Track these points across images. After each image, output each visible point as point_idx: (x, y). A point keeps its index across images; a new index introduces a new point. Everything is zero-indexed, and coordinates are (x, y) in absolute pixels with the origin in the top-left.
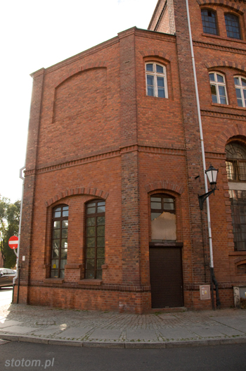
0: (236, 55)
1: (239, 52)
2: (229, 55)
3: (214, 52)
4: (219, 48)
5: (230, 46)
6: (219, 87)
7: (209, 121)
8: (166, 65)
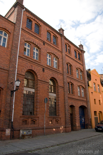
0: (36, 39)
1: (37, 39)
2: (34, 38)
3: (28, 35)
4: (30, 35)
5: (35, 35)
6: (28, 49)
7: (21, 61)
8: (8, 34)
